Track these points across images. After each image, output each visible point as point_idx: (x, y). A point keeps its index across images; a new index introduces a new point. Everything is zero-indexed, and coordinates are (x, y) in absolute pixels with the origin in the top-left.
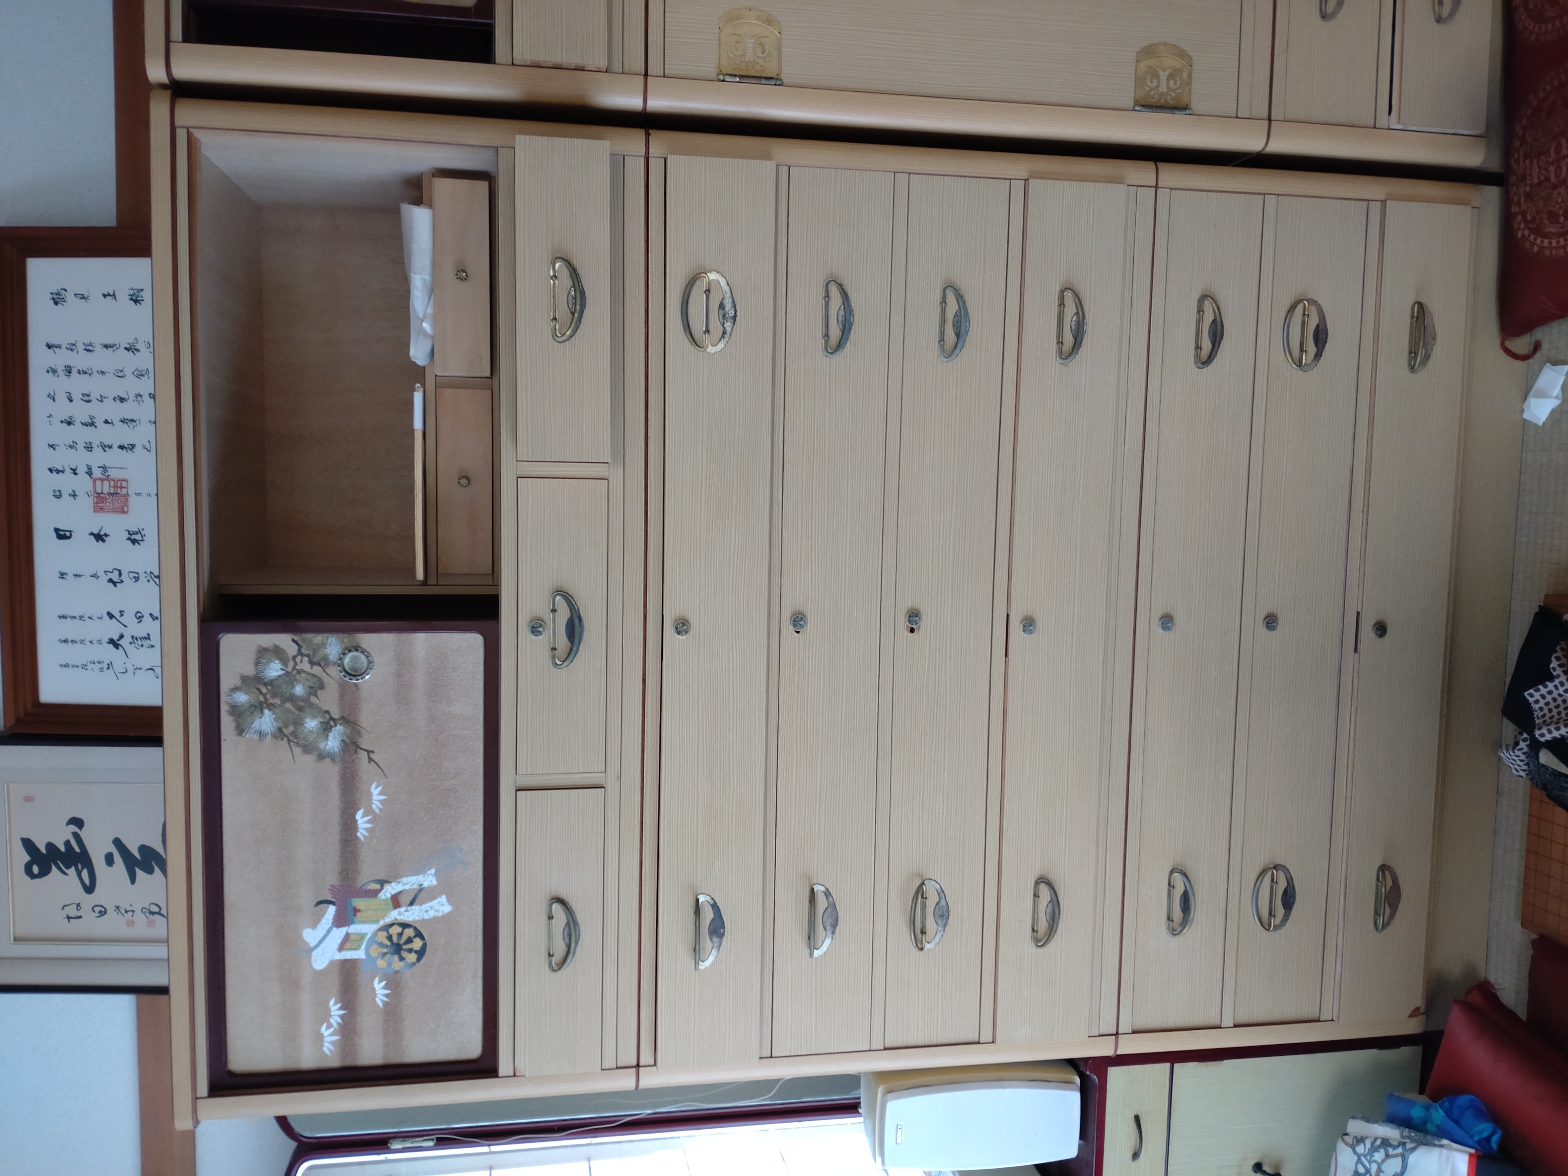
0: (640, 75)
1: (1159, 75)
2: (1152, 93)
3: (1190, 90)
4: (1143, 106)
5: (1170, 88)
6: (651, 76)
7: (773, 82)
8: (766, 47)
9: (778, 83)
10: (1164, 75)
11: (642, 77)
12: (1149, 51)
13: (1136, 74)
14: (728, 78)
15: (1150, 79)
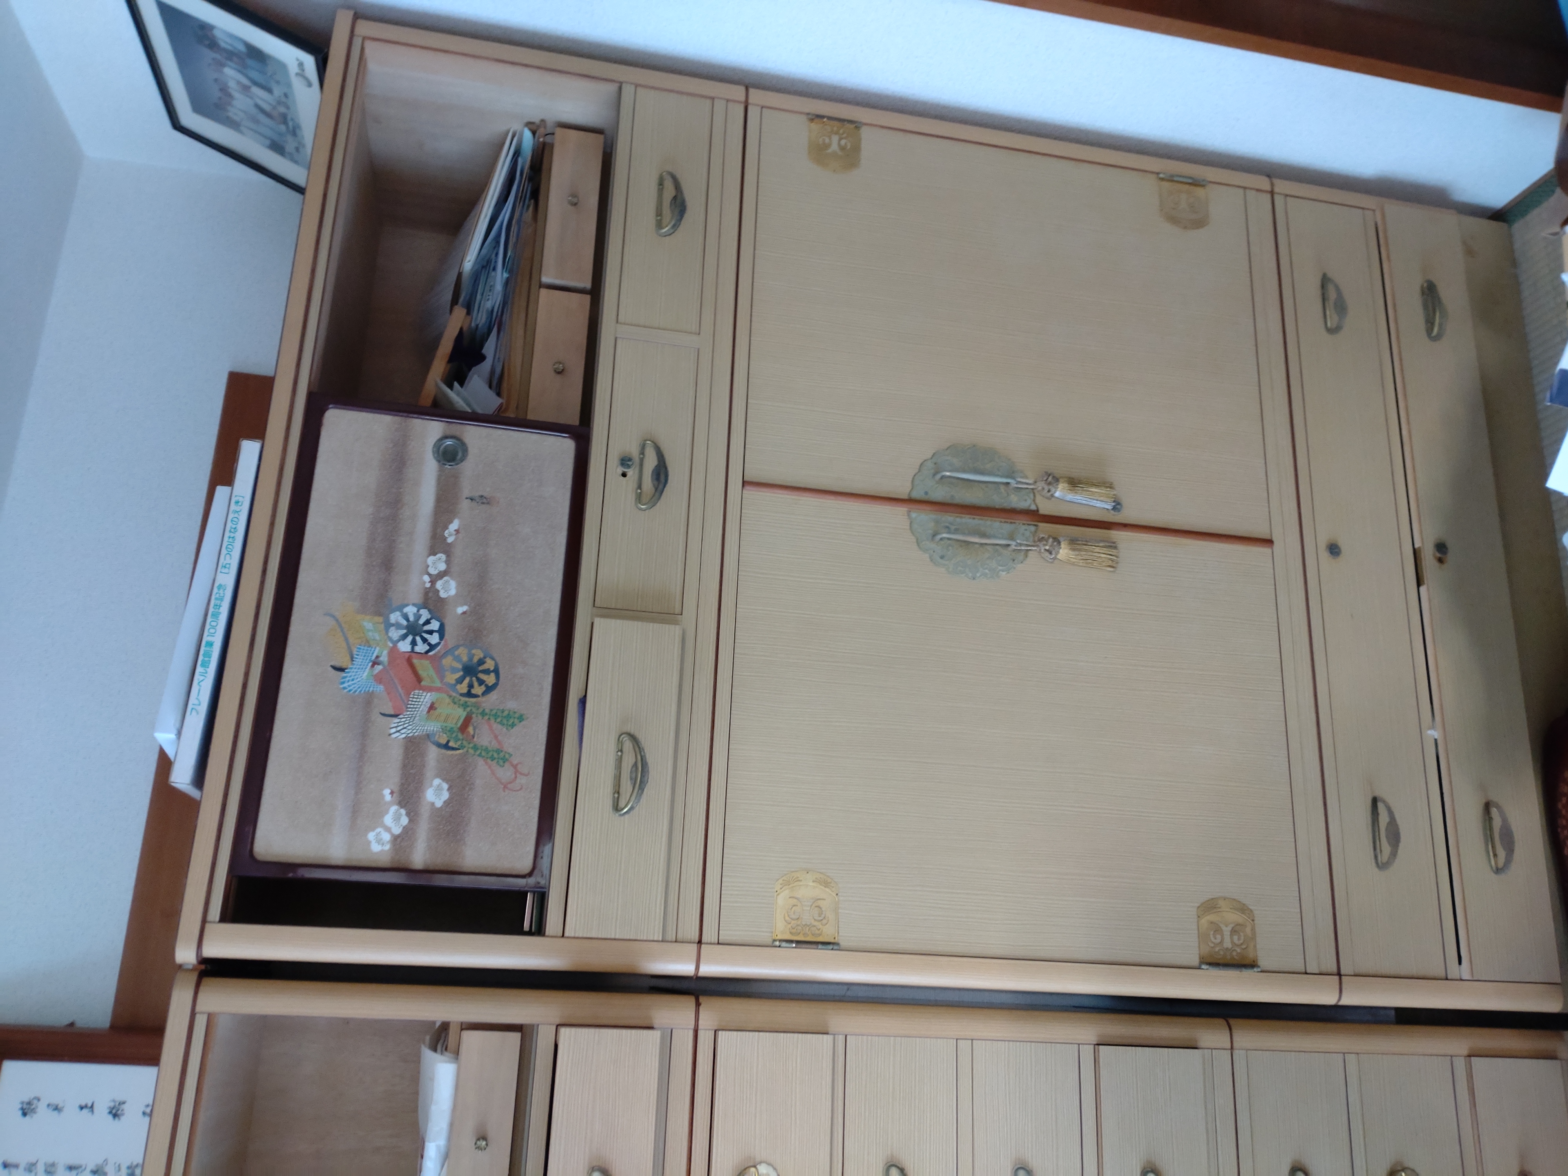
0: (694, 943)
1: (1222, 930)
2: (1217, 949)
3: (1255, 946)
4: (1210, 964)
5: (1235, 944)
6: (707, 943)
7: (831, 947)
8: (823, 909)
9: (835, 947)
10: (1227, 930)
11: (696, 945)
12: (1209, 906)
13: (1198, 931)
14: (784, 944)
15: (1213, 934)
